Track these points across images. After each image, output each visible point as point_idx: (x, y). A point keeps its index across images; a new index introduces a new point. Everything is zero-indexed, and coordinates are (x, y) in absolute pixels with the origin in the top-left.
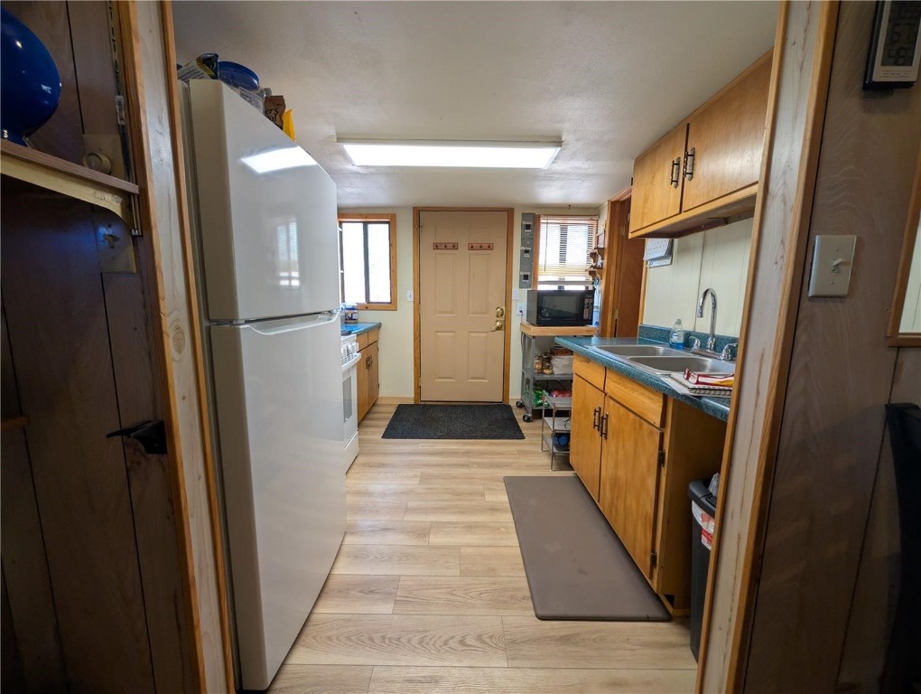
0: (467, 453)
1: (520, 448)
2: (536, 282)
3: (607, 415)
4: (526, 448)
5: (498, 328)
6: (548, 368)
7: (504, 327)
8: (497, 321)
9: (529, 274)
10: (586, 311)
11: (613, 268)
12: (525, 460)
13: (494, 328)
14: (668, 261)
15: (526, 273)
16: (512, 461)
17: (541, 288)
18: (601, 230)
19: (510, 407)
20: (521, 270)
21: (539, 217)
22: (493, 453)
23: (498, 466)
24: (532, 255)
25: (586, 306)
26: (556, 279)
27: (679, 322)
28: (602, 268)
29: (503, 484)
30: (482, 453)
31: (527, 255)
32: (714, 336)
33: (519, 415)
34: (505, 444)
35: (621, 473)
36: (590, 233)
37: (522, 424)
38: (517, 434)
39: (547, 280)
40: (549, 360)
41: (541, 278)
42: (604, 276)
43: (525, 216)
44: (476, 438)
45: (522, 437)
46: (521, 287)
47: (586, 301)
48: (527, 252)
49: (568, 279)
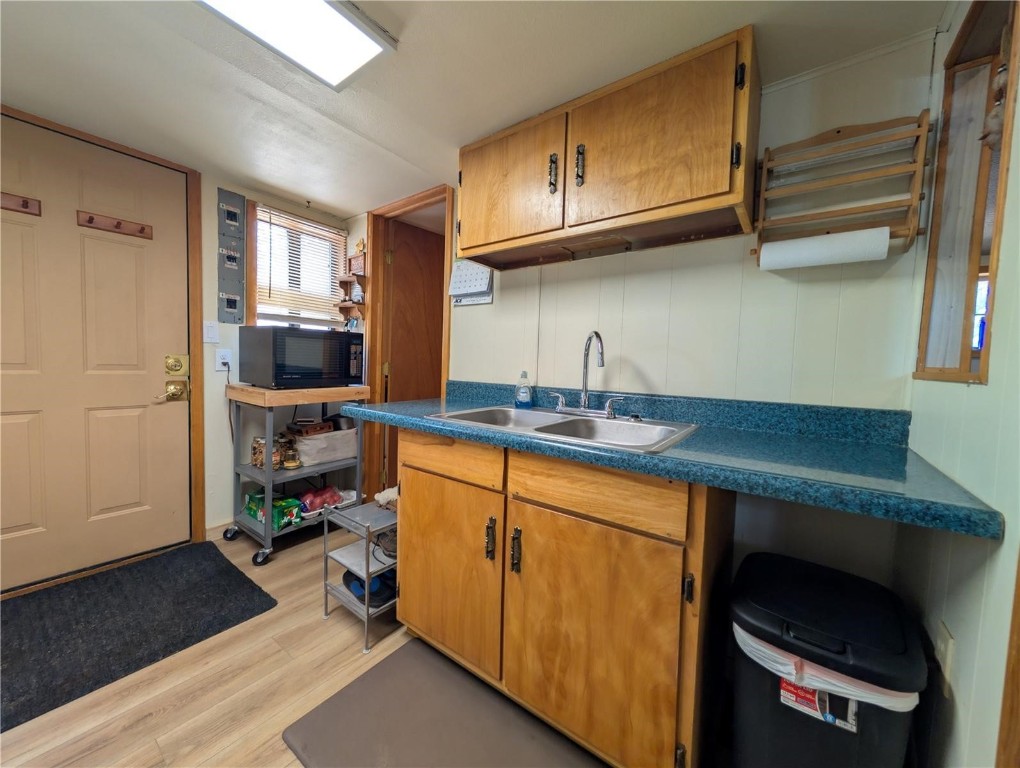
0: (141, 722)
1: (278, 630)
2: (252, 312)
3: (518, 532)
4: (292, 624)
5: (173, 398)
6: (293, 458)
7: (188, 392)
8: (168, 383)
9: (238, 298)
10: (353, 363)
11: (379, 305)
12: (305, 656)
13: (163, 397)
14: (488, 299)
15: (232, 297)
16: (275, 675)
17: (261, 323)
18: (353, 251)
19: (211, 545)
20: (221, 289)
21: (253, 206)
22: (221, 679)
23: (252, 707)
24: (241, 266)
25: (352, 357)
26: (285, 312)
27: (524, 375)
28: (363, 304)
29: (290, 756)
30: (187, 698)
31: (233, 266)
32: (587, 391)
33: (239, 556)
34: (238, 638)
35: (572, 627)
36: (334, 253)
37: (255, 574)
38: (258, 602)
39: (270, 311)
40: (290, 444)
41: (261, 309)
42: (368, 316)
43: (223, 194)
44: (152, 658)
45: (268, 603)
46: (222, 319)
47: (353, 348)
48: (231, 258)
49: (304, 314)
